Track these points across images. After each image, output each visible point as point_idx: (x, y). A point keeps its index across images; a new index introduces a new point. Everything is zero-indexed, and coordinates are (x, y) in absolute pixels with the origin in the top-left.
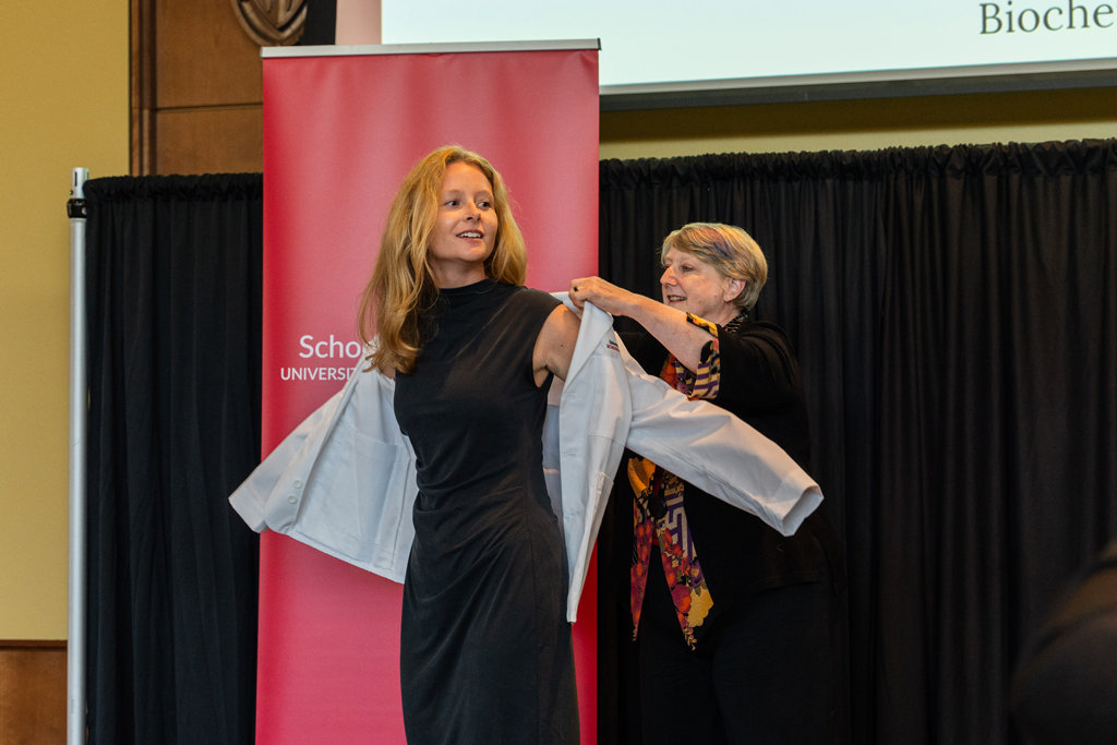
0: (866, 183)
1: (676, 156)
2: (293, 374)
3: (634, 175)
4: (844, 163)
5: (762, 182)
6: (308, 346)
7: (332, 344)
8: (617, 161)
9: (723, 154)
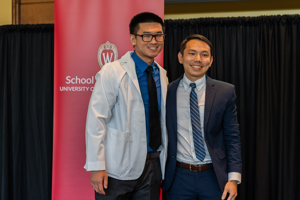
0: (253, 27)
1: (190, 18)
2: (64, 89)
3: (177, 24)
4: (246, 21)
5: (219, 27)
6: (69, 80)
7: (77, 79)
8: (171, 20)
9: (206, 18)
